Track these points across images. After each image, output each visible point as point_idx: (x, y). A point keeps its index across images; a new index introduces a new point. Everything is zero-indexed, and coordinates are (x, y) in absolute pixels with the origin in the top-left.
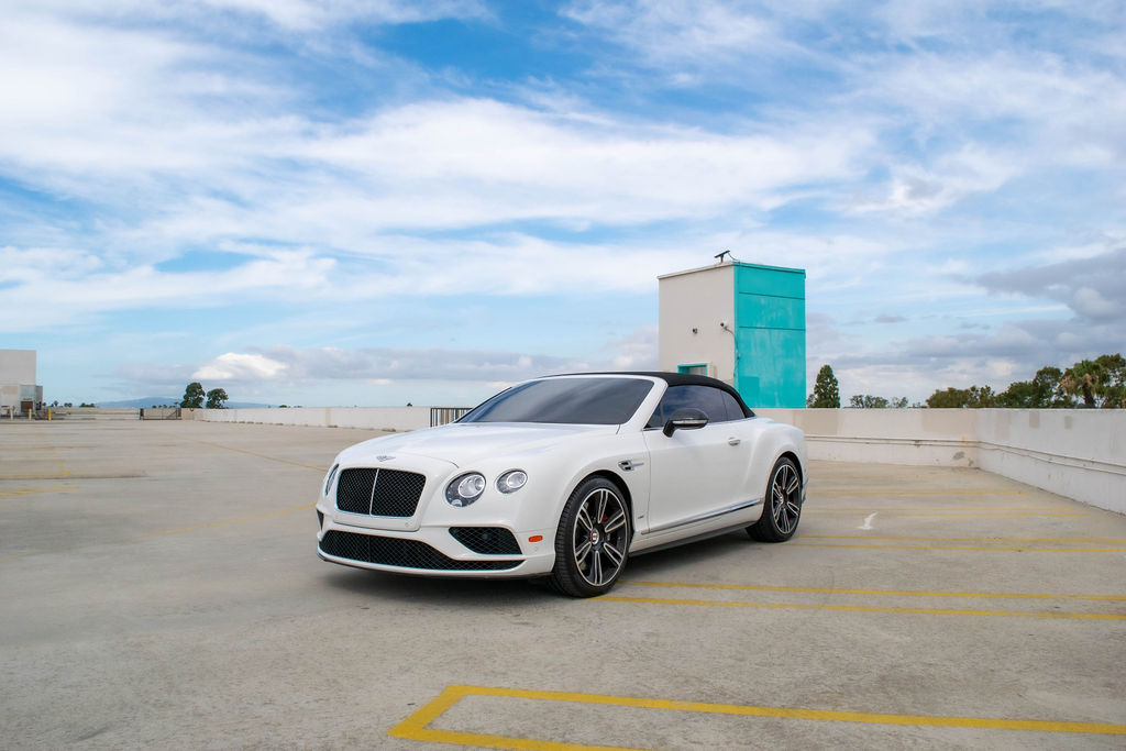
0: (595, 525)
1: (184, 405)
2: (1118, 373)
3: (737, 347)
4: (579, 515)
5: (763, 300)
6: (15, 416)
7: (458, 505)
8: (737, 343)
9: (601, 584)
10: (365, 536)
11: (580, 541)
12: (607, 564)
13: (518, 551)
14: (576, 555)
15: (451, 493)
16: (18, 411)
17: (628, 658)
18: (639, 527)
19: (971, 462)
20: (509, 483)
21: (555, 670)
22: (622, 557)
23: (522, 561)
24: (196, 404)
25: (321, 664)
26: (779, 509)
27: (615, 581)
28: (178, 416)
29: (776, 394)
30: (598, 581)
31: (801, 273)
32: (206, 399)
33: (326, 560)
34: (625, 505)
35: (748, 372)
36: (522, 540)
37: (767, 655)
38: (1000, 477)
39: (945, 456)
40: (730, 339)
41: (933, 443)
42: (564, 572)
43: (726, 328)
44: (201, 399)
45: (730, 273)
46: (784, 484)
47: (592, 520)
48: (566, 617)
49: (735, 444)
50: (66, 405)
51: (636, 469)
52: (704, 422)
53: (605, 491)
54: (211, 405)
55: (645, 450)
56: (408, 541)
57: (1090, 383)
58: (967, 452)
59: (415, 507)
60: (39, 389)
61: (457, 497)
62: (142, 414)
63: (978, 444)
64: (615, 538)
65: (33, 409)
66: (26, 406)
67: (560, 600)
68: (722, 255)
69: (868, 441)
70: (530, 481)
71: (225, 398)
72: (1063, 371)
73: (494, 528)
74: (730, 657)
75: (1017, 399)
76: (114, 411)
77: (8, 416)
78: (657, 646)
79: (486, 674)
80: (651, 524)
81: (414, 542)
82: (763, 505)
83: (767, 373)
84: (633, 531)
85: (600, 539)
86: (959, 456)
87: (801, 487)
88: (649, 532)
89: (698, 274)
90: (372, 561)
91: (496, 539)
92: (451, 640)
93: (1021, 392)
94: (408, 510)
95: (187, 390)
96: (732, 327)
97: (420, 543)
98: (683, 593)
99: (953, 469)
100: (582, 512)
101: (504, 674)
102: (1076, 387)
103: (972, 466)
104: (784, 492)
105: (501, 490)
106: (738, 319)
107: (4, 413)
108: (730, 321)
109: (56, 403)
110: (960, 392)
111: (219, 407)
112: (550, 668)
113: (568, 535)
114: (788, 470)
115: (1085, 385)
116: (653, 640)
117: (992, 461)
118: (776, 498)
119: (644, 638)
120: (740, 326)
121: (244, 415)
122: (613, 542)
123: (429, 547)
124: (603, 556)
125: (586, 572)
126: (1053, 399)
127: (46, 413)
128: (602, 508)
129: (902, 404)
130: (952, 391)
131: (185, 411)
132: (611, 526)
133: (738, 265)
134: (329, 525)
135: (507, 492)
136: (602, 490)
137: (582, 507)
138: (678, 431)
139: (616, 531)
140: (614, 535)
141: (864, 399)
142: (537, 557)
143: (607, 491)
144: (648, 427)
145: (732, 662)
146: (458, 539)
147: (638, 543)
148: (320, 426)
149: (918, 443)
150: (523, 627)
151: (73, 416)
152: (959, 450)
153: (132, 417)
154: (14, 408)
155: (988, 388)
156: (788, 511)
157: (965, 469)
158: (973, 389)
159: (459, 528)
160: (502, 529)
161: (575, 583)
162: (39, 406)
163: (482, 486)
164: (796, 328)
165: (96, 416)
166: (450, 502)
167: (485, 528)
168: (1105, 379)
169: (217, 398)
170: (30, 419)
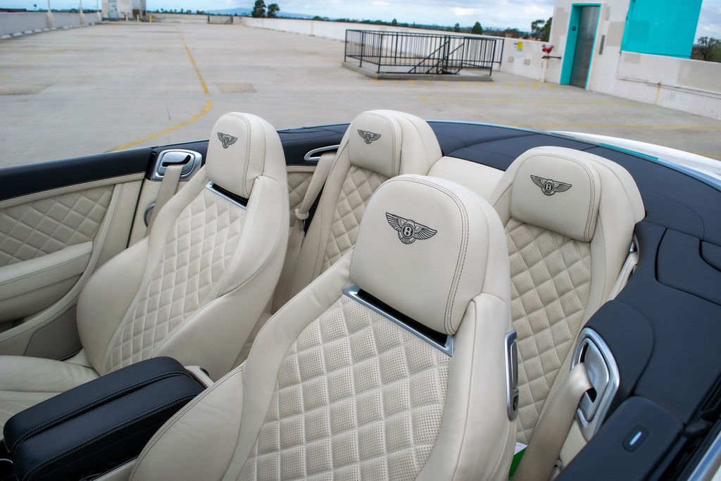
6: (129, 19)
16: (131, 16)
28: (231, 22)
29: (664, 40)
32: (267, 10)
35: (643, 16)
44: (264, 11)
62: (209, 20)
65: (140, 15)
66: (136, 12)
71: (278, 9)
77: (125, 19)
107: (123, 17)
127: (148, 17)
131: (236, 19)
151: (166, 20)
153: (203, 21)
154: (128, 14)
162: (144, 12)
165: (181, 21)
169: (273, 9)
170: (138, 22)
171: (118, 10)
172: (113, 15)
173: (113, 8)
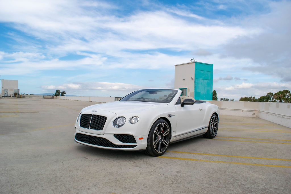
0: (160, 134)
1: (55, 95)
2: (288, 95)
3: (195, 84)
4: (155, 131)
5: (202, 72)
6: (12, 97)
7: (117, 127)
8: (195, 83)
9: (161, 152)
10: (88, 135)
11: (155, 139)
12: (163, 146)
13: (136, 142)
14: (154, 143)
15: (115, 123)
16: (13, 95)
17: (172, 183)
18: (173, 135)
19: (257, 116)
20: (133, 120)
21: (147, 187)
22: (168, 144)
23: (137, 146)
24: (58, 95)
25: (66, 181)
26: (212, 129)
27: (165, 151)
28: (53, 97)
29: (205, 96)
30: (160, 151)
31: (212, 65)
32: (61, 94)
33: (76, 142)
34: (169, 128)
35: (198, 90)
36: (137, 139)
37: (219, 183)
38: (266, 120)
39: (250, 114)
40: (193, 82)
41: (247, 111)
42: (150, 149)
43: (192, 79)
44: (59, 94)
45: (194, 65)
46: (214, 122)
47: (159, 132)
48: (150, 164)
49: (201, 110)
50: (27, 94)
51: (173, 117)
52: (193, 103)
53: (163, 123)
54: (62, 95)
55: (175, 111)
56: (101, 138)
57: (281, 96)
58: (256, 113)
59: (103, 127)
60: (18, 90)
61: (116, 124)
62: (44, 97)
63: (259, 111)
64: (166, 138)
65: (17, 95)
66: (15, 94)
67: (148, 157)
68: (192, 60)
69: (229, 110)
70: (140, 120)
71: (65, 94)
72: (274, 93)
73: (128, 135)
74: (207, 183)
75: (262, 100)
76: (37, 96)
77: (11, 97)
78: (181, 177)
79: (122, 188)
80: (176, 134)
81: (102, 138)
82: (208, 128)
83: (203, 91)
84: (171, 136)
85: (161, 138)
86: (254, 114)
87: (218, 123)
88: (176, 136)
89: (185, 65)
90: (90, 143)
91: (129, 138)
92: (112, 172)
93: (263, 98)
94: (101, 128)
95: (56, 92)
96: (194, 79)
97: (104, 138)
98: (187, 156)
99: (253, 118)
100: (156, 130)
101: (129, 188)
102: (277, 97)
103: (258, 117)
104: (213, 124)
105: (131, 123)
106: (195, 76)
107: (10, 96)
108: (193, 77)
109: (24, 94)
110: (248, 98)
111: (64, 96)
112: (145, 186)
113: (152, 137)
114: (215, 117)
115: (280, 97)
116: (179, 175)
117: (263, 116)
118: (211, 126)
119: (176, 174)
120: (196, 79)
121: (69, 98)
122: (165, 139)
123: (107, 140)
124: (162, 143)
125: (157, 148)
126: (271, 100)
127: (20, 96)
128: (162, 128)
129: (233, 100)
130: (245, 98)
131: (55, 97)
132: (165, 134)
133: (196, 62)
134: (78, 131)
135: (132, 123)
136: (162, 123)
137: (156, 128)
138: (185, 106)
139: (166, 136)
140: (165, 137)
141: (223, 99)
142: (142, 144)
143: (164, 123)
144: (176, 104)
145: (207, 185)
146: (116, 138)
147: (172, 139)
148: (87, 101)
149: (243, 110)
150: (136, 168)
151: (27, 97)
152: (254, 113)
153: (41, 98)
154: (12, 94)
155: (255, 97)
156: (214, 130)
157: (256, 118)
158: (251, 97)
159: (117, 134)
160: (131, 135)
161: (153, 152)
162: (19, 94)
163: (124, 121)
164: (210, 80)
165: (33, 97)
166: (114, 126)
167: (125, 135)
168: (285, 96)
169: (63, 94)
170: (16, 97)
171: (8, 93)
172: (6, 95)
173: (6, 92)
